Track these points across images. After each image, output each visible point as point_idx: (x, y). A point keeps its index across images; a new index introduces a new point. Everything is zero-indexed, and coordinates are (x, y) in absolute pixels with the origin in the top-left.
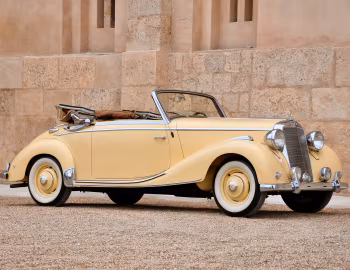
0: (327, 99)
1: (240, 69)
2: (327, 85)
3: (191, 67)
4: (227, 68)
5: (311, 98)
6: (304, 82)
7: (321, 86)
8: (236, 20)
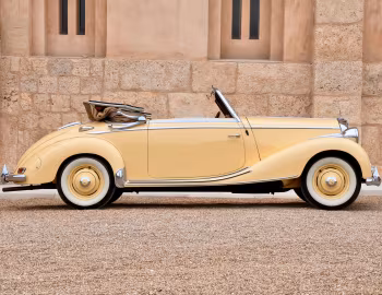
0: (184, 102)
1: (90, 74)
2: (184, 91)
3: (31, 69)
4: (74, 72)
5: (168, 101)
6: (160, 88)
7: (178, 91)
8: (67, 33)
